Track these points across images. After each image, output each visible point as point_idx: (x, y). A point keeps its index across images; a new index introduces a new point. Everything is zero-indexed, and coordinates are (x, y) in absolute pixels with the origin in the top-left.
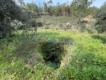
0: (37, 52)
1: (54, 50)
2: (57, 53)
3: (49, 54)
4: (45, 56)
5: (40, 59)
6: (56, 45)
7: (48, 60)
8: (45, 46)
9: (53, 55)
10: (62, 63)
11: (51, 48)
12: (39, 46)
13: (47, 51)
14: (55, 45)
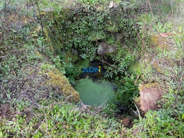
0: (40, 61)
1: (100, 41)
2: (111, 50)
3: (84, 56)
4: (71, 66)
5: (61, 89)
6: (105, 19)
7: (82, 76)
8: (65, 29)
9: (97, 55)
10: (141, 93)
11: (86, 34)
12: (42, 34)
13: (73, 47)
14: (100, 19)
